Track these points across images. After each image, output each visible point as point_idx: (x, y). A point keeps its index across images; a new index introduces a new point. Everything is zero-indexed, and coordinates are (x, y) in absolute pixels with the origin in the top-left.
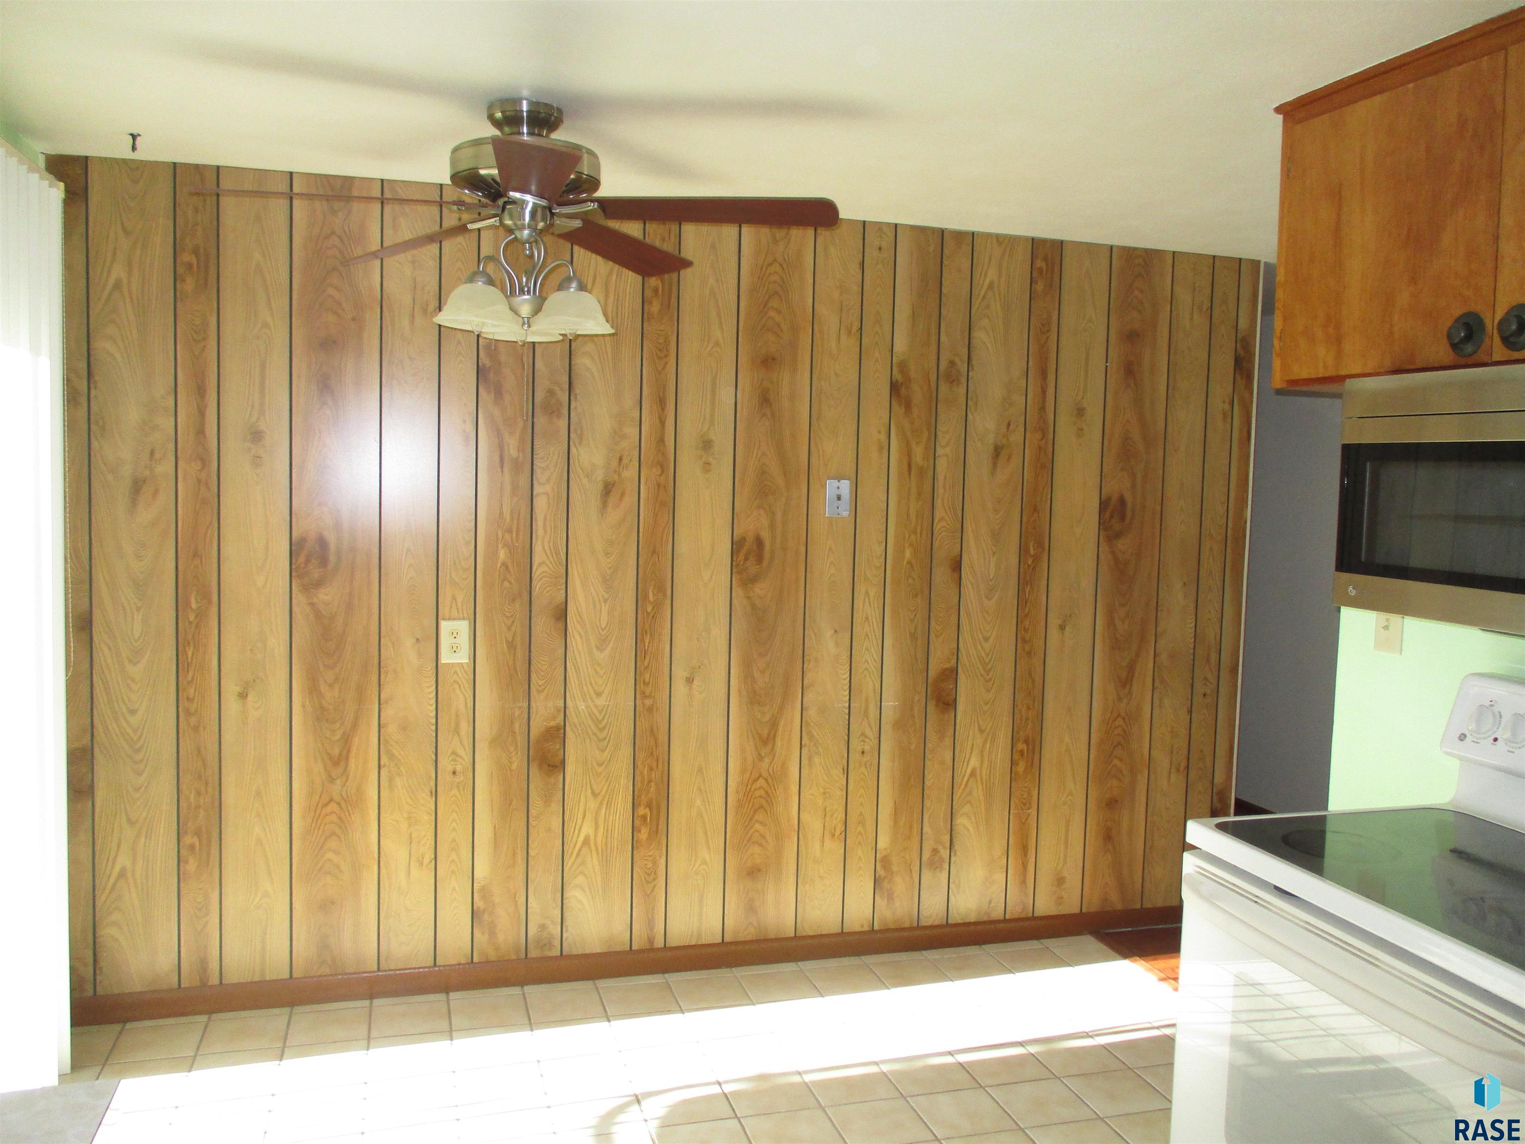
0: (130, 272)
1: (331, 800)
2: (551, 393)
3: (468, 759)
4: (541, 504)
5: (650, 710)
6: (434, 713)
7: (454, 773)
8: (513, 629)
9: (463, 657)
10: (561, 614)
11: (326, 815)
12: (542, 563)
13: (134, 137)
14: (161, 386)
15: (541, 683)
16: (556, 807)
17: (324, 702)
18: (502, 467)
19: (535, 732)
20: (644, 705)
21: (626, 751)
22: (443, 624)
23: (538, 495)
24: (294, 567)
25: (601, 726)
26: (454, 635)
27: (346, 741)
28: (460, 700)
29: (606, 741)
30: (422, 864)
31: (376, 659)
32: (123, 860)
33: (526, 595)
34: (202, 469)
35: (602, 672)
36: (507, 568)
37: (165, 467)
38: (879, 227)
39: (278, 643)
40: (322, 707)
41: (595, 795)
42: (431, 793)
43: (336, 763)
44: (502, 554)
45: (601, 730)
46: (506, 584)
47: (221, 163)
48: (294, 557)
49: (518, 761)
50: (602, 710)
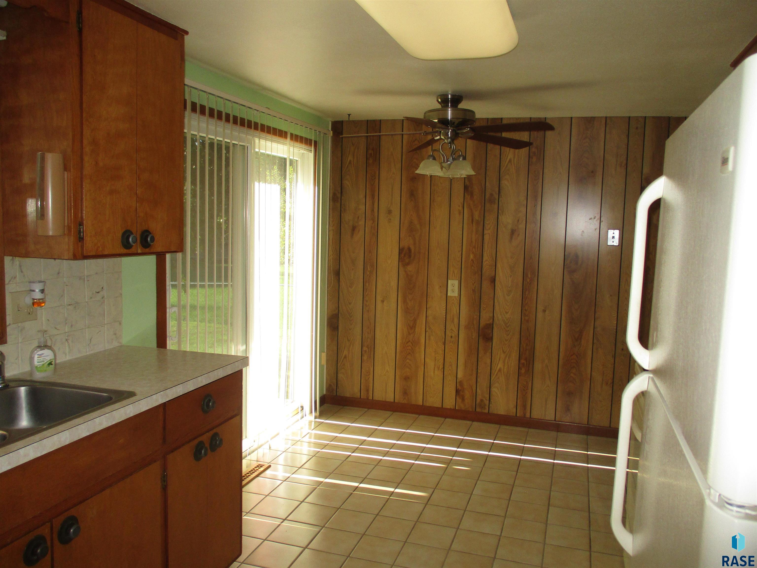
0: (354, 158)
1: (409, 341)
2: (491, 195)
3: (457, 332)
4: (486, 237)
5: (528, 321)
6: (445, 314)
7: (451, 337)
8: (475, 285)
9: (456, 294)
10: (493, 280)
11: (407, 347)
12: (486, 261)
13: (349, 115)
14: (362, 196)
15: (485, 306)
16: (488, 354)
17: (408, 307)
18: (472, 223)
19: (481, 325)
20: (525, 319)
21: (517, 336)
22: (449, 281)
23: (485, 234)
24: (400, 258)
25: (507, 326)
26: (453, 285)
27: (415, 321)
28: (454, 310)
29: (509, 332)
30: (439, 369)
31: (426, 292)
32: (345, 352)
33: (480, 273)
34: (373, 223)
35: (508, 304)
36: (473, 261)
37: (362, 223)
38: (637, 118)
39: (394, 284)
40: (407, 308)
41: (504, 352)
42: (443, 343)
43: (411, 328)
44: (472, 256)
45: (508, 327)
46: (473, 268)
47: (381, 119)
48: (400, 255)
49: (475, 335)
50: (508, 319)
